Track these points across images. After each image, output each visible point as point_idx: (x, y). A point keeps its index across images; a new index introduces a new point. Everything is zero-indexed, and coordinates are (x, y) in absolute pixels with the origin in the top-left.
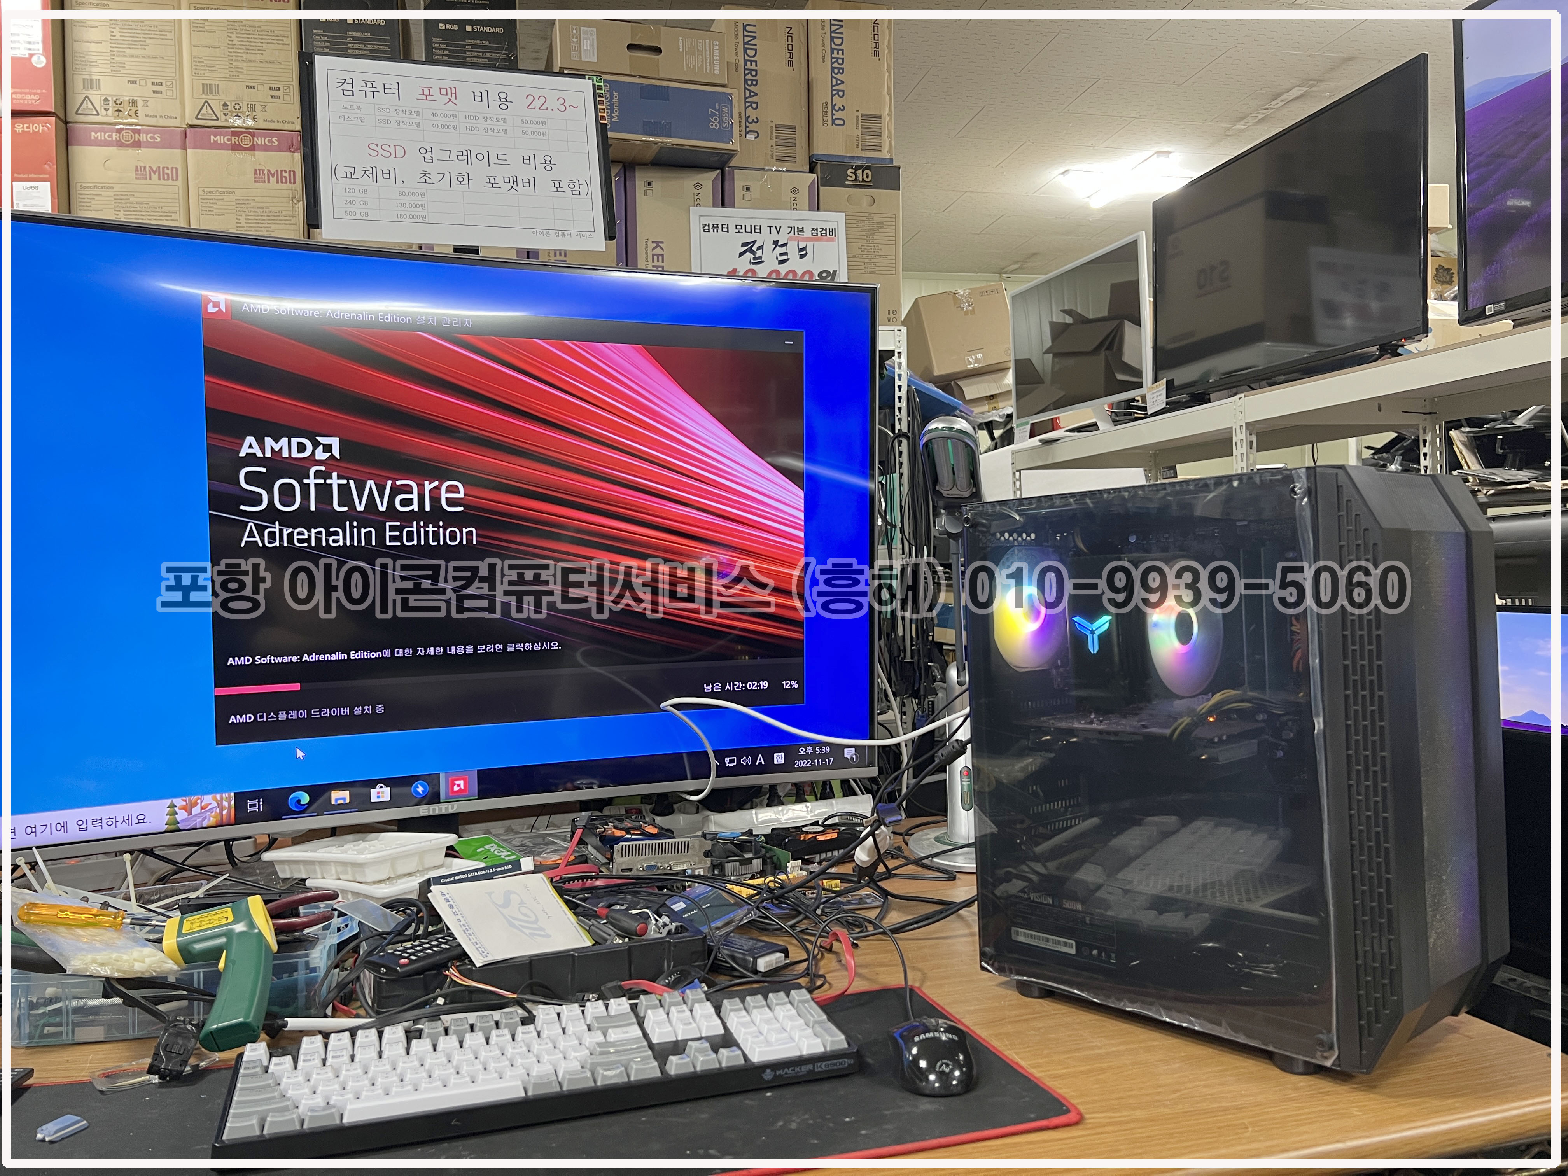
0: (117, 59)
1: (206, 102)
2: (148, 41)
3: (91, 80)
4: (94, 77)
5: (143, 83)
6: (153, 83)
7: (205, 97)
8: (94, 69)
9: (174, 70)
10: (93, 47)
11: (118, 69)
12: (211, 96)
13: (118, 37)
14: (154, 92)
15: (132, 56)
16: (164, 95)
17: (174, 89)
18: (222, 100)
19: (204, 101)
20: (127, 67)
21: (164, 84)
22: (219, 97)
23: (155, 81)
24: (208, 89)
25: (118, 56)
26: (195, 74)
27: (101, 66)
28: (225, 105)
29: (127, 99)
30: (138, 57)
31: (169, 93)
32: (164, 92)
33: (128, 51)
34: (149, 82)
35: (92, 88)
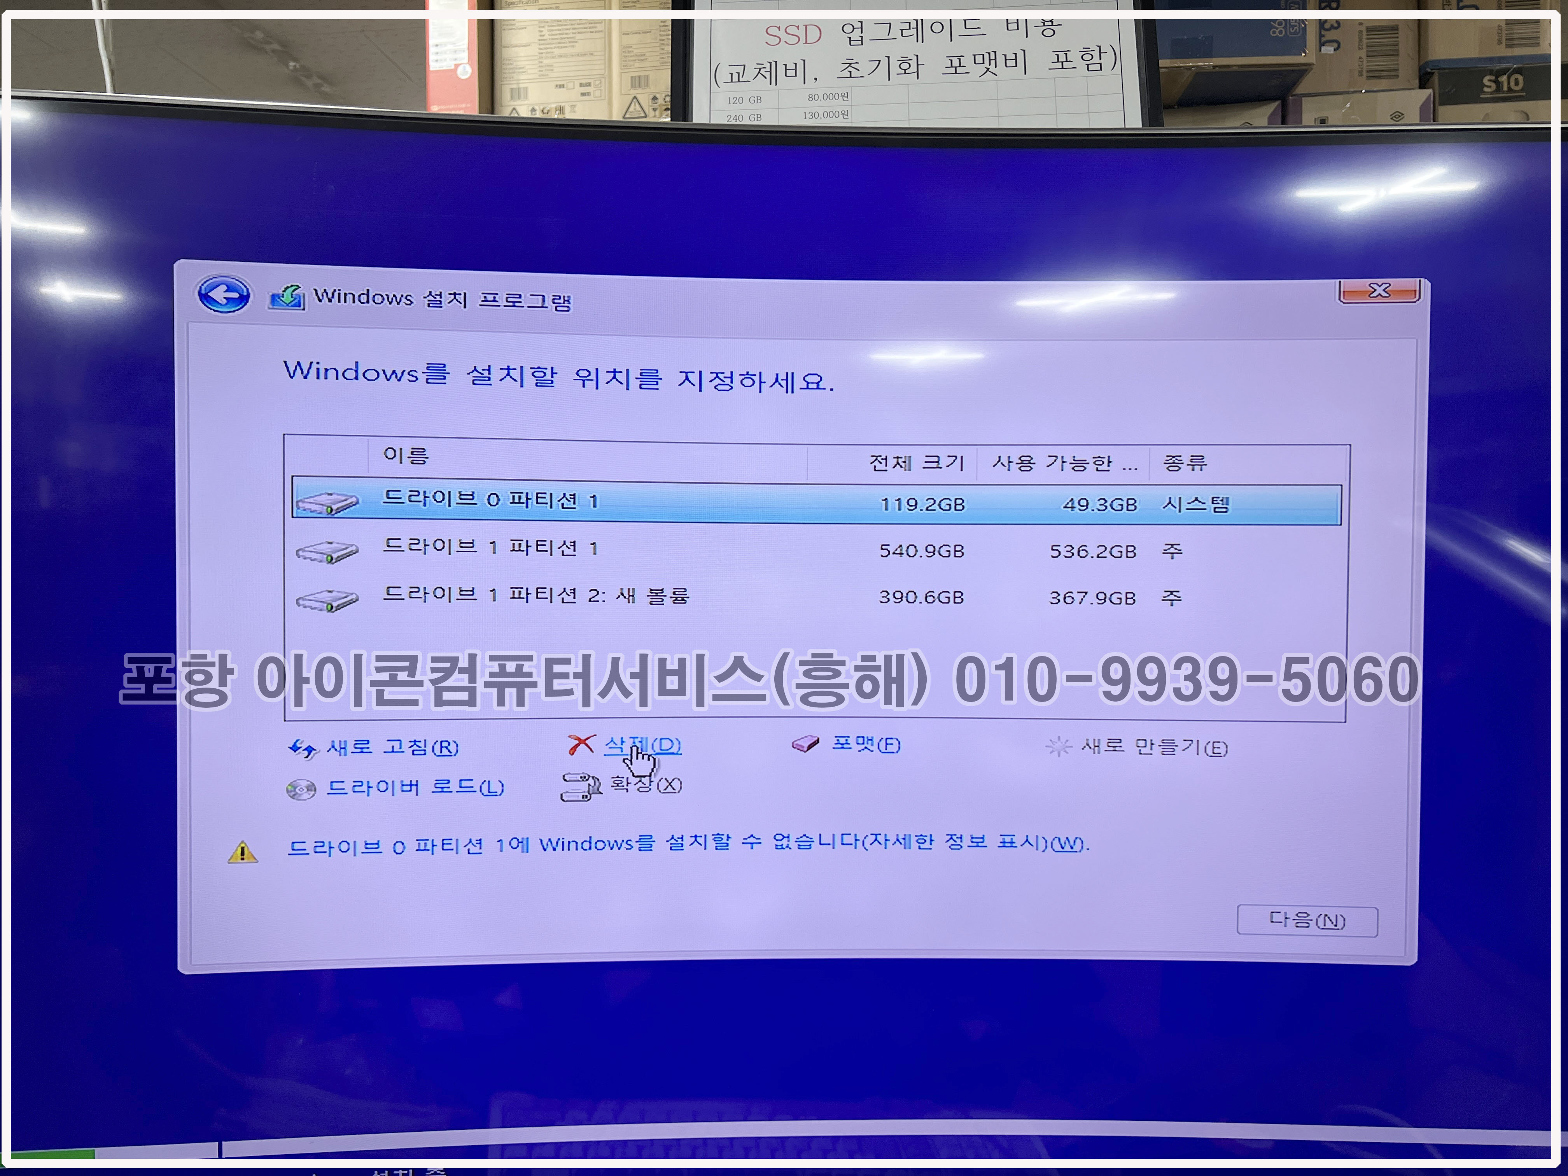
0: (546, 62)
1: (635, 97)
2: (578, 36)
3: (519, 89)
4: (522, 86)
5: (570, 85)
6: (581, 85)
7: (634, 92)
8: (523, 77)
9: (602, 67)
10: (522, 52)
11: (547, 73)
12: (640, 91)
13: (547, 37)
14: (583, 94)
15: (561, 56)
16: (591, 97)
17: (603, 88)
18: (651, 93)
19: (633, 96)
20: (556, 70)
21: (592, 84)
22: (648, 90)
23: (584, 82)
24: (638, 82)
25: (547, 58)
26: (624, 66)
27: (529, 71)
28: (655, 98)
29: (554, 106)
30: (566, 56)
31: (598, 93)
32: (592, 94)
33: (557, 51)
34: (577, 83)
35: (519, 98)
